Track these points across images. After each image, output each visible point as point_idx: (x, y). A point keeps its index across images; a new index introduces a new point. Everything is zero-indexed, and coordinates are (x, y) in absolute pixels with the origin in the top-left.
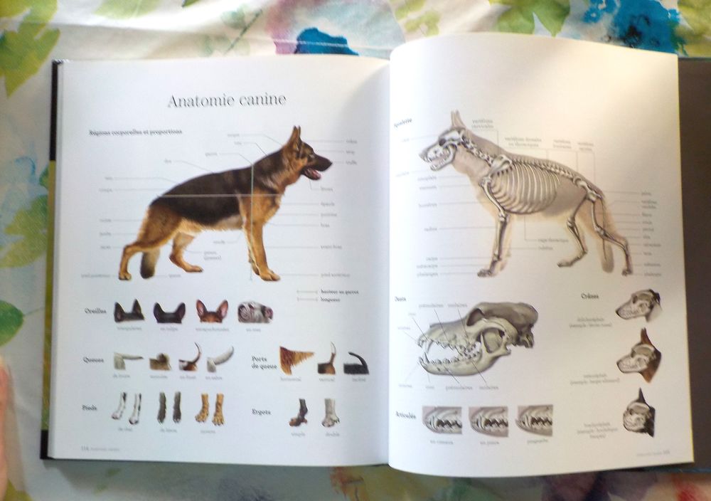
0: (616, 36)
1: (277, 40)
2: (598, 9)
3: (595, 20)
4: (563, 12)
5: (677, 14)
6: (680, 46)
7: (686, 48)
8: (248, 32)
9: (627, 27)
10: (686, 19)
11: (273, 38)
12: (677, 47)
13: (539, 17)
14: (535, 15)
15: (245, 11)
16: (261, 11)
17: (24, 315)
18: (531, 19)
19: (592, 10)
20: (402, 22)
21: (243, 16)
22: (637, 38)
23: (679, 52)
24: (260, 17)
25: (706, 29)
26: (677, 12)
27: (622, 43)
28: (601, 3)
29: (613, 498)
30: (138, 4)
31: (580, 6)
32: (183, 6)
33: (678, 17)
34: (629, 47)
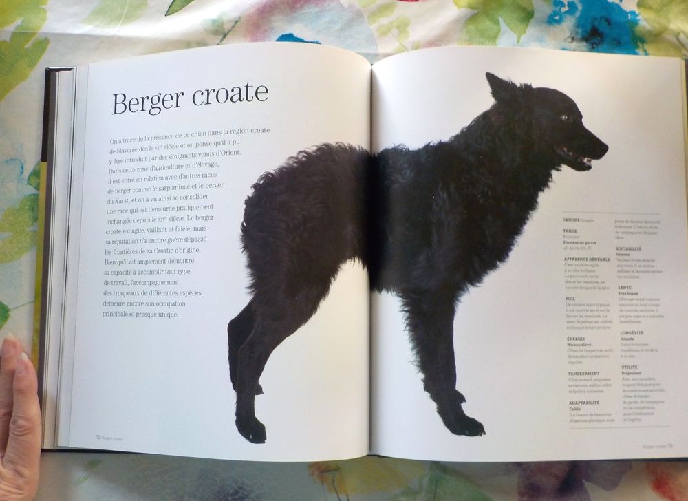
0: (579, 37)
2: (560, 12)
3: (559, 22)
4: (527, 16)
5: (638, 15)
6: (641, 45)
7: (646, 47)
8: (227, 37)
9: (589, 28)
10: (646, 20)
12: (638, 47)
13: (504, 21)
14: (501, 19)
15: (225, 18)
16: (240, 18)
17: (10, 310)
18: (497, 23)
19: (555, 14)
20: (374, 27)
21: (222, 24)
22: (599, 38)
23: (640, 51)
24: (238, 24)
25: (666, 29)
26: (637, 13)
27: (584, 44)
28: (563, 5)
29: (588, 485)
30: (124, 14)
31: (543, 9)
32: (166, 15)
33: (638, 18)
34: (591, 47)
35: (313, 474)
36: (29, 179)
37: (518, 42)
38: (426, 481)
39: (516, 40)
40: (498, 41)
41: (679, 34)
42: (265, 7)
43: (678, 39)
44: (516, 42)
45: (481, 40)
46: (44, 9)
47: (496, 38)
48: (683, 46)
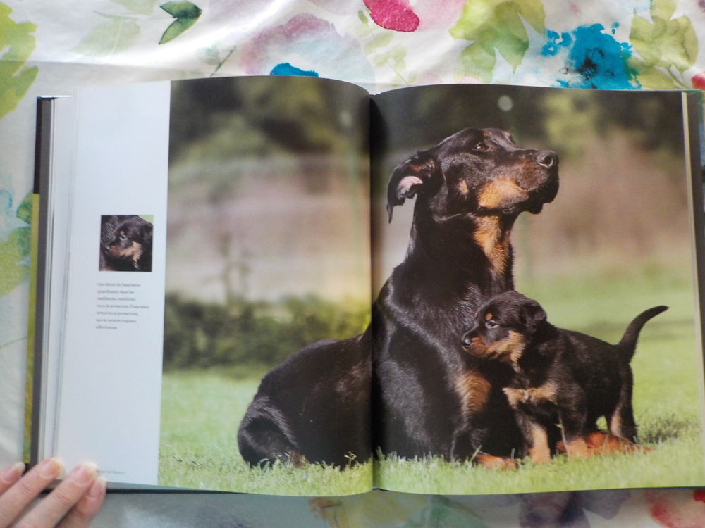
0: (573, 68)
1: (250, 75)
2: (555, 43)
3: (553, 53)
4: (523, 47)
5: (630, 47)
6: (633, 77)
7: (639, 78)
8: (223, 67)
9: (583, 59)
10: (638, 51)
12: (630, 78)
13: (500, 52)
14: (496, 49)
15: (220, 48)
16: (235, 47)
18: (493, 54)
19: (550, 45)
20: (370, 57)
21: (218, 53)
22: (593, 70)
23: (633, 82)
24: (233, 53)
25: (657, 61)
26: (629, 45)
27: (579, 75)
28: (558, 37)
29: (588, 514)
30: (116, 42)
31: (538, 41)
32: (159, 44)
33: (630, 49)
34: (585, 78)
35: (314, 509)
36: (18, 212)
37: (514, 72)
38: (428, 514)
39: (512, 70)
40: (493, 71)
41: (670, 66)
42: (260, 36)
43: (669, 71)
44: (512, 73)
45: (477, 70)
46: (31, 37)
47: (492, 68)
48: (674, 77)
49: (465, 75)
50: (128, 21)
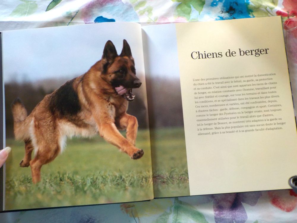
0: (225, 11)
1: (86, 22)
2: (216, 1)
3: (216, 5)
4: (202, 3)
6: (251, 13)
7: (253, 13)
8: (74, 19)
9: (229, 7)
10: (252, 2)
11: (85, 21)
12: (250, 14)
13: (193, 6)
14: (191, 6)
15: (72, 11)
16: (78, 10)
18: (190, 7)
19: (214, 2)
20: (137, 11)
21: (71, 13)
22: (233, 11)
23: (251, 16)
24: (78, 13)
25: (261, 5)
27: (227, 14)
29: (244, 204)
30: (27, 12)
31: (209, 0)
32: (46, 11)
33: (249, 1)
34: (230, 15)
35: (122, 209)
37: (199, 14)
38: (173, 208)
39: (198, 14)
40: (191, 15)
41: (267, 7)
42: (89, 5)
43: (266, 9)
45: (184, 14)
47: (190, 13)
48: (269, 12)
49: (179, 17)
50: (32, 2)
